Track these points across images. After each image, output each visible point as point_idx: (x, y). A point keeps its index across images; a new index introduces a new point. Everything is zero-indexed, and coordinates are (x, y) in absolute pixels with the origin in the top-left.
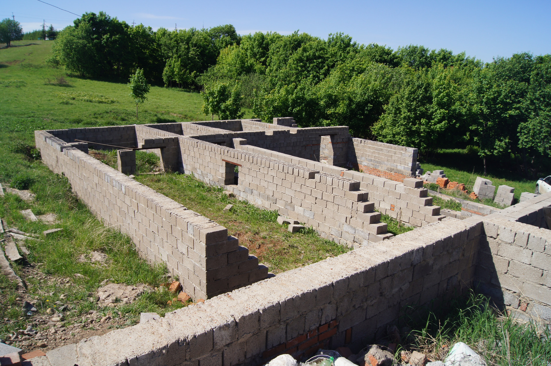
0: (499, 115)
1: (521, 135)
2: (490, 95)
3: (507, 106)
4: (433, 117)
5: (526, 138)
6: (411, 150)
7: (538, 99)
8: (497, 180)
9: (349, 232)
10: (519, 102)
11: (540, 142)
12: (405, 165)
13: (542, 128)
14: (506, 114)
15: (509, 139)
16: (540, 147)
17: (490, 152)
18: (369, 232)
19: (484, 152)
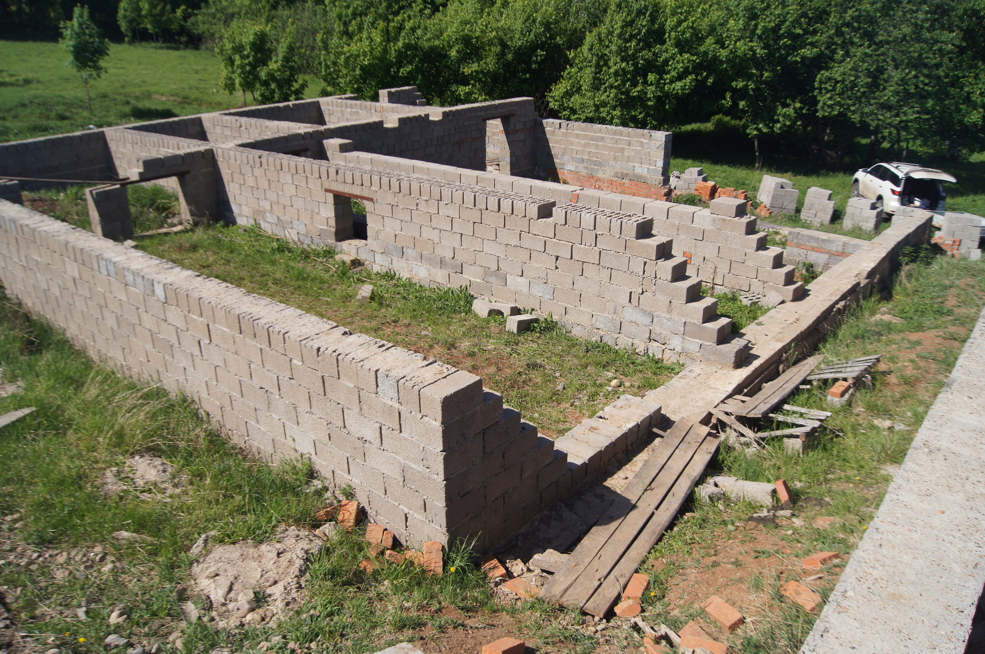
0: (783, 59)
1: (820, 93)
2: (769, 22)
3: (798, 41)
4: (669, 68)
5: (830, 99)
6: (660, 136)
7: (848, 25)
8: (802, 179)
9: (639, 322)
10: (815, 32)
11: (854, 105)
12: (650, 164)
13: (857, 77)
14: (796, 56)
15: (801, 102)
16: (854, 112)
17: (769, 128)
18: (684, 321)
19: (757, 129)
